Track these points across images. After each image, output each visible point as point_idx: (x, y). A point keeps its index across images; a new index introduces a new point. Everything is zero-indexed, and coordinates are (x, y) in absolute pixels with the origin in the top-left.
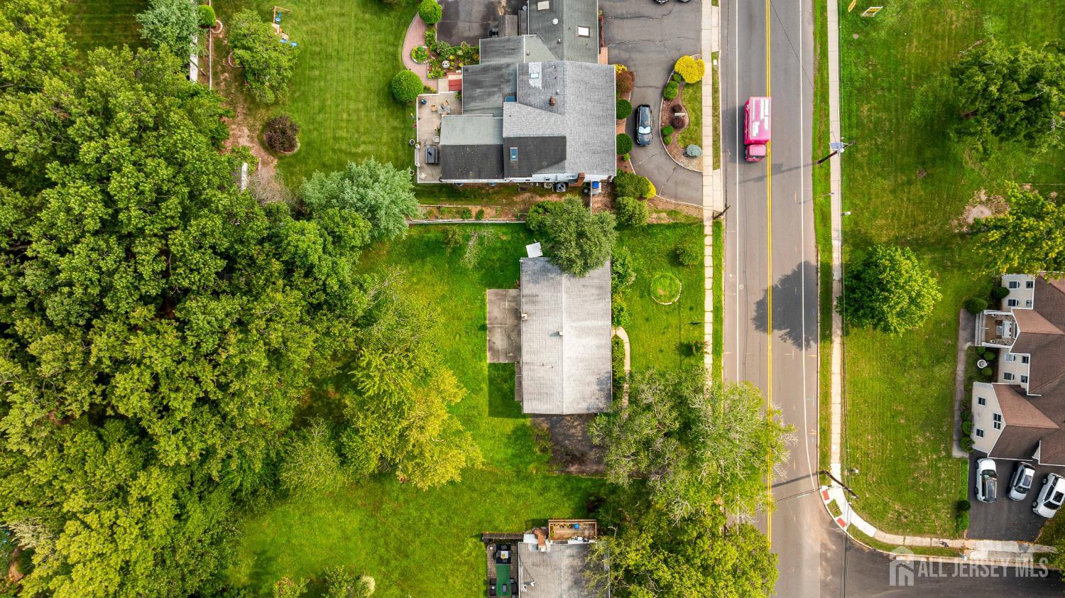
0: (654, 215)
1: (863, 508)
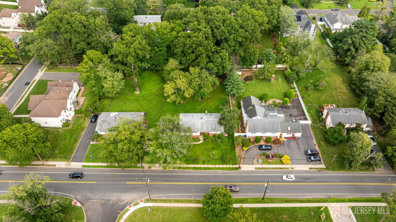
0: (238, 152)
1: (134, 214)
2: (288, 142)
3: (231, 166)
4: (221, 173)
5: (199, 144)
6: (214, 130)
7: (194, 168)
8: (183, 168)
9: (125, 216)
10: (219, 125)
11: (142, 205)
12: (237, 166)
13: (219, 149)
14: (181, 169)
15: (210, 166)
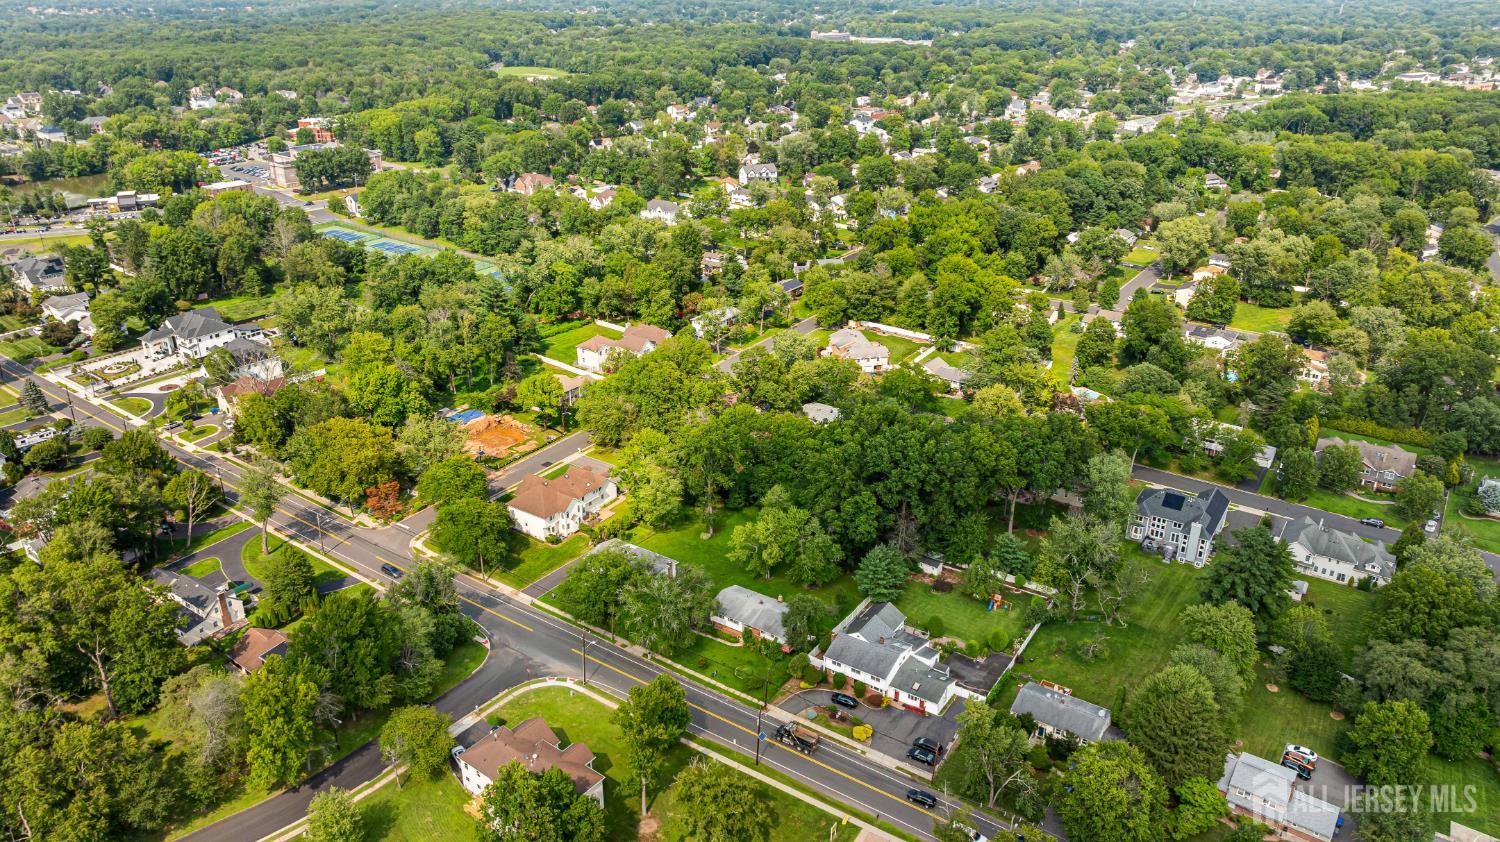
0: (790, 686)
1: (549, 689)
2: (901, 712)
3: (755, 701)
5: (730, 648)
6: (769, 631)
7: (691, 677)
8: (674, 669)
9: (534, 686)
10: (782, 625)
11: (569, 684)
12: (762, 703)
15: (719, 685)
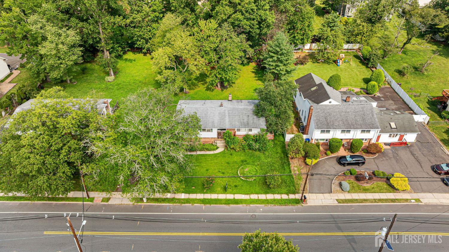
0: (296, 168)
2: (392, 151)
3: (285, 197)
4: (263, 212)
5: (215, 155)
6: (246, 125)
7: (204, 201)
8: (180, 201)
10: (255, 117)
12: (298, 196)
13: (256, 164)
14: (175, 203)
15: (238, 197)
